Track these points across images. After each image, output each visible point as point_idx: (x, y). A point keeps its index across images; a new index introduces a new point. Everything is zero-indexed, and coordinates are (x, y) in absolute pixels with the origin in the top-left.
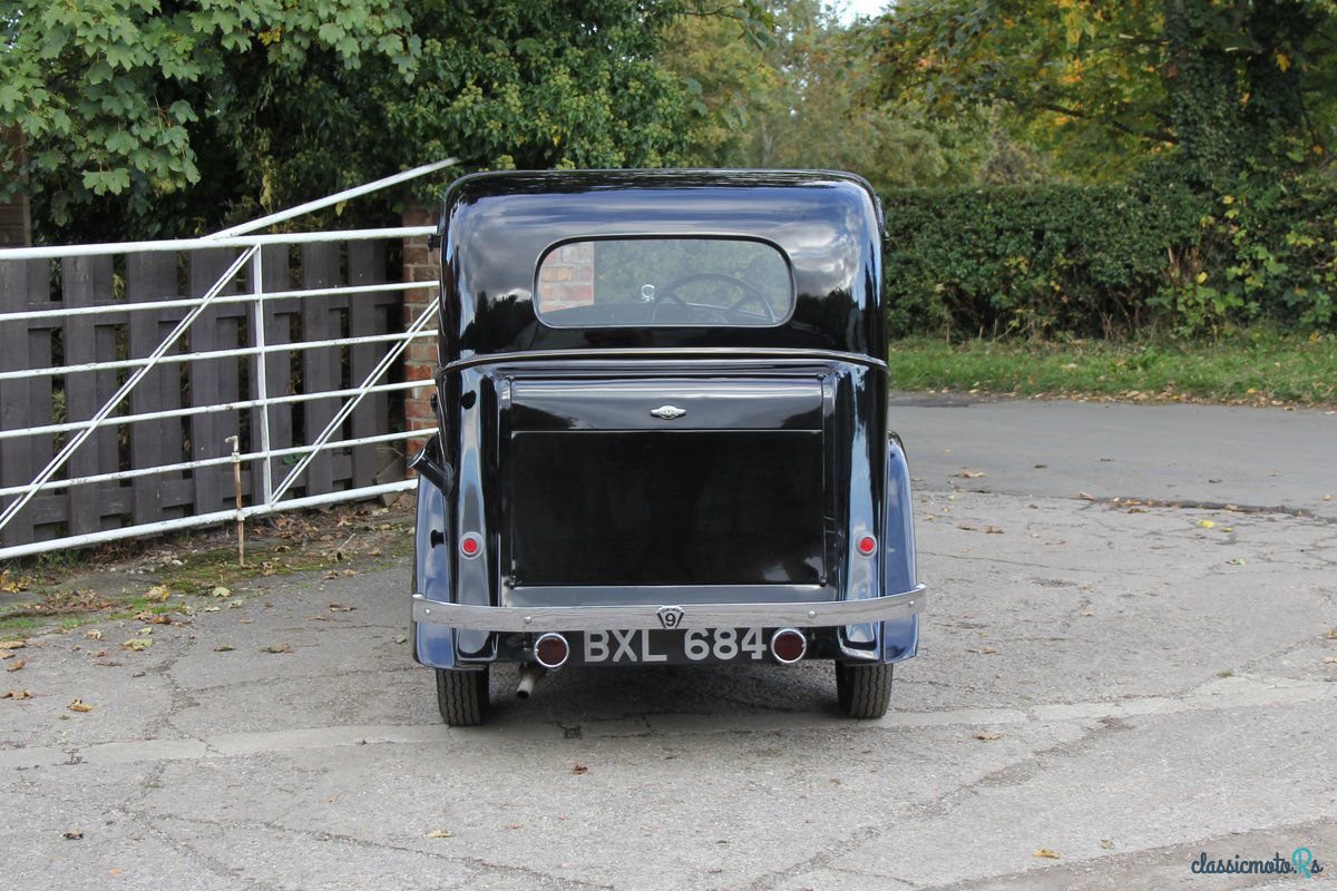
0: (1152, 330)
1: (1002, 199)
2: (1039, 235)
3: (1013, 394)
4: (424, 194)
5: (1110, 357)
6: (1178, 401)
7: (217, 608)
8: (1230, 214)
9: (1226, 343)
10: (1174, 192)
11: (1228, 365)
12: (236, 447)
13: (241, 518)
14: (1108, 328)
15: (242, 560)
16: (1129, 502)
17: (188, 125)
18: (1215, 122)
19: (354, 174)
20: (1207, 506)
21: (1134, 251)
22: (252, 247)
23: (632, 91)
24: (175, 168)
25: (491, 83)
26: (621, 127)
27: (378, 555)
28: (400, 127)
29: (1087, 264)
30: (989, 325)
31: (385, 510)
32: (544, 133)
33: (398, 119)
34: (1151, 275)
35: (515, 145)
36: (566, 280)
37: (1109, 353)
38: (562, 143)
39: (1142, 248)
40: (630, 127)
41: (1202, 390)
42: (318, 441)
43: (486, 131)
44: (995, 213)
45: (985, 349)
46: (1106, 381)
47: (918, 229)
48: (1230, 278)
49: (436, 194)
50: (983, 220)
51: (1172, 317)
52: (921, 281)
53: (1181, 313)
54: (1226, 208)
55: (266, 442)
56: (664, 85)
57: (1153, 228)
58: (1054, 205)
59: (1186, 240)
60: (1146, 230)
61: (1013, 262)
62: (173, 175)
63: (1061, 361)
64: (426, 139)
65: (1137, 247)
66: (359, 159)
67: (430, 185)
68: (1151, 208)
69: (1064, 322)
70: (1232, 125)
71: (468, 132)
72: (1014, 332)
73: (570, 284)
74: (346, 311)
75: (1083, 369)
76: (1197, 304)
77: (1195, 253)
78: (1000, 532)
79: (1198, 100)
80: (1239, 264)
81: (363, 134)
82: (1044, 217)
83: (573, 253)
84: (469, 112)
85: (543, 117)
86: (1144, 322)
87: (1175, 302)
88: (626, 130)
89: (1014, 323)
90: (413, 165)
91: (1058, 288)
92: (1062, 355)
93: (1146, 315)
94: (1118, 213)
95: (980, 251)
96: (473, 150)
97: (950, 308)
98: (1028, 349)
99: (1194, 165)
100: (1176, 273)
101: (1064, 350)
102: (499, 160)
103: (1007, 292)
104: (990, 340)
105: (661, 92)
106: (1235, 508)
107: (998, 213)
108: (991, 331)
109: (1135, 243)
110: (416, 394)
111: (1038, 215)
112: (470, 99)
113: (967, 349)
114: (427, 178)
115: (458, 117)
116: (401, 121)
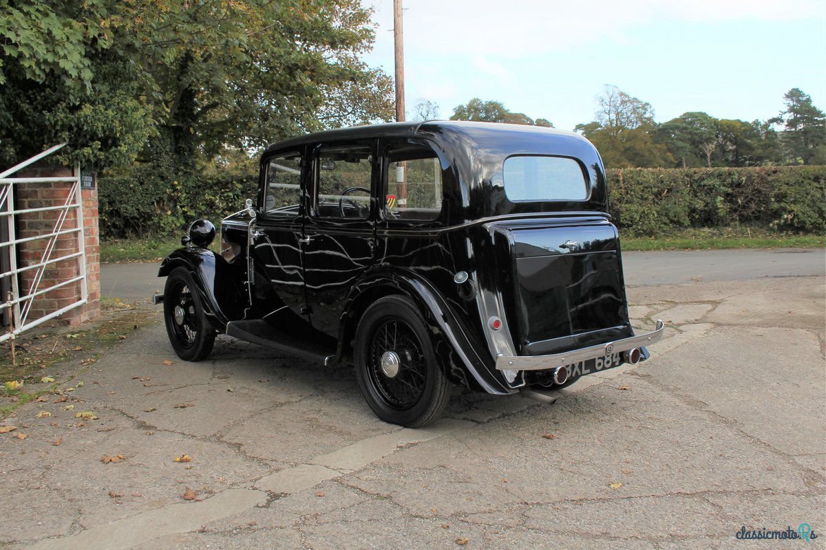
0: (149, 234)
8: (178, 188)
10: (154, 180)
14: (129, 235)
15: (14, 361)
22: (9, 185)
29: (119, 209)
34: (148, 213)
48: (180, 213)
51: (158, 229)
53: (162, 227)
54: (175, 186)
57: (147, 194)
59: (161, 199)
60: (144, 195)
65: (141, 202)
68: (145, 186)
70: (173, 154)
73: (92, 208)
76: (169, 223)
77: (165, 203)
80: (184, 208)
83: (93, 193)
86: (145, 231)
87: (159, 223)
93: (146, 228)
94: (131, 189)
99: (160, 170)
100: (158, 212)
109: (139, 200)
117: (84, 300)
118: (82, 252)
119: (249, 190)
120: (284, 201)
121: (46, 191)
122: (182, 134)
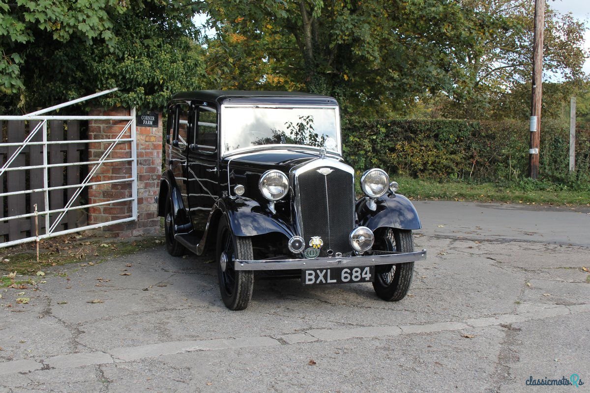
4: (105, 103)
7: (45, 282)
12: (36, 209)
13: (38, 240)
15: (38, 259)
17: (19, 64)
19: (74, 93)
22: (43, 121)
24: (13, 83)
25: (135, 57)
27: (97, 255)
28: (98, 73)
31: (81, 236)
32: (157, 78)
35: (144, 83)
36: (153, 141)
38: (163, 83)
40: (186, 78)
42: (66, 206)
43: (135, 76)
49: (111, 102)
55: (47, 207)
56: (198, 62)
62: (12, 86)
64: (108, 78)
66: (75, 87)
67: (108, 99)
71: (127, 76)
73: (155, 143)
74: (66, 152)
81: (78, 76)
83: (156, 130)
84: (129, 67)
85: (158, 72)
90: (102, 90)
96: (127, 84)
102: (138, 89)
105: (198, 65)
110: (94, 187)
112: (129, 62)
114: (106, 96)
115: (124, 69)
116: (99, 70)
117: (134, 217)
118: (134, 177)
119: (392, 134)
120: (421, 146)
121: (107, 127)
122: (338, 80)
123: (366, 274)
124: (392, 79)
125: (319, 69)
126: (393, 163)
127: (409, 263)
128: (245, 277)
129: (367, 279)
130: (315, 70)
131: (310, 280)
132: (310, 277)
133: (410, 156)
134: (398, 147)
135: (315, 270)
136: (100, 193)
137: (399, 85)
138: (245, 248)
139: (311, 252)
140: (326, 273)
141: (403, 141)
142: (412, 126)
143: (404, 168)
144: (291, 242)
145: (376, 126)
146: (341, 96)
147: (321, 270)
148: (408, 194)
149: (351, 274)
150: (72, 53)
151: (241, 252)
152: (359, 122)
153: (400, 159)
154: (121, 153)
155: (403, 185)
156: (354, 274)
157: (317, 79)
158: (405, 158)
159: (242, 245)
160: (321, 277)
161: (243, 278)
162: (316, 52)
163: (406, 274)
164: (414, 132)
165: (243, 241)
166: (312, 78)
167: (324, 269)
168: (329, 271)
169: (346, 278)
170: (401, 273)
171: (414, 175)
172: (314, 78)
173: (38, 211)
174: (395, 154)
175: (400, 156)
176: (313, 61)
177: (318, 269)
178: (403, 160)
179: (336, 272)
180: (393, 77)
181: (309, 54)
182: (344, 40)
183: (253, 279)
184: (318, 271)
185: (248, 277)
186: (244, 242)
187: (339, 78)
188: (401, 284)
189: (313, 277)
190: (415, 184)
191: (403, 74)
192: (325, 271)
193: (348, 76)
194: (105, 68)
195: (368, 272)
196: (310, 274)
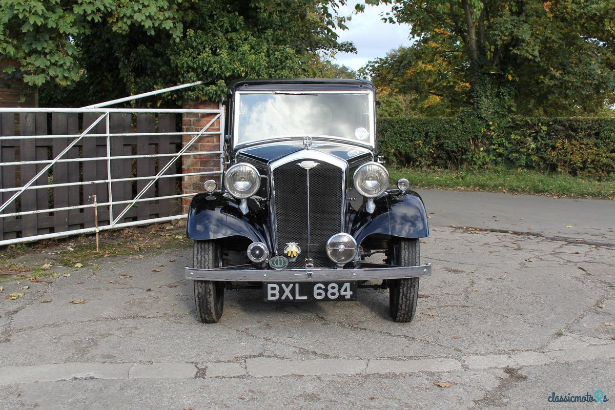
0: (464, 166)
1: (414, 121)
2: (427, 134)
3: (418, 187)
4: (187, 96)
5: (450, 175)
6: (475, 190)
8: (492, 128)
9: (489, 172)
10: (473, 120)
11: (491, 179)
12: (95, 200)
13: (97, 231)
14: (449, 166)
15: (97, 249)
16: (470, 229)
17: (73, 56)
18: (487, 97)
20: (501, 231)
21: (459, 139)
22: (105, 113)
23: (276, 56)
24: (66, 75)
25: (216, 50)
26: (272, 71)
28: (177, 66)
29: (443, 143)
30: (409, 163)
31: (172, 227)
32: (238, 71)
33: (175, 63)
34: (464, 148)
35: (225, 76)
37: (449, 174)
38: (246, 76)
39: (461, 138)
40: (275, 71)
41: (483, 187)
42: (135, 198)
43: (213, 68)
44: (412, 126)
45: (408, 171)
46: (450, 183)
47: (386, 131)
48: (491, 150)
50: (408, 129)
51: (472, 162)
52: (386, 148)
53: (474, 161)
54: (490, 126)
55: (110, 198)
56: (290, 55)
57: (465, 132)
58: (432, 124)
59: (476, 136)
60: (463, 133)
61: (418, 142)
62: (66, 78)
63: (433, 176)
64: (188, 72)
65: (460, 138)
67: (190, 92)
68: (465, 125)
69: (434, 163)
70: (493, 98)
71: (205, 69)
72: (417, 166)
74: (157, 145)
75: (441, 179)
76: (480, 158)
77: (479, 141)
78: (425, 243)
79: (481, 89)
80: (494, 145)
81: (163, 70)
82: (428, 127)
84: (205, 60)
85: (237, 64)
86: (462, 163)
87: (472, 157)
88: (274, 72)
89: (418, 163)
90: (183, 83)
91: (432, 152)
92: (434, 174)
93: (462, 161)
94: (454, 127)
95: (407, 139)
96: (209, 78)
97: (396, 157)
98: (422, 172)
99: (479, 111)
100: (473, 148)
101: (434, 172)
102: (219, 82)
103: (416, 153)
104: (409, 169)
106: (512, 232)
107: (413, 126)
108: (409, 166)
109: (459, 137)
110: (186, 179)
111: (426, 127)
112: (206, 54)
113: (401, 171)
114: (189, 89)
115: (201, 62)
116: (177, 63)
118: (222, 170)
119: (553, 132)
120: (581, 144)
121: (196, 120)
122: (504, 81)
123: (345, 290)
124: (553, 77)
125: (483, 70)
126: (552, 161)
127: (411, 279)
128: (201, 287)
129: (348, 297)
130: (480, 71)
131: (273, 295)
132: (273, 292)
133: (569, 154)
134: (558, 145)
135: (279, 284)
136: (190, 186)
137: (561, 83)
138: (203, 254)
139: (277, 261)
140: (294, 288)
141: (563, 139)
142: (573, 125)
143: (563, 166)
144: (251, 248)
145: (538, 124)
146: (505, 96)
147: (287, 284)
148: (562, 191)
149: (326, 290)
150: (160, 48)
151: (197, 258)
152: (521, 121)
153: (560, 157)
154: (208, 146)
155: (559, 182)
156: (330, 291)
157: (481, 80)
158: (565, 156)
159: (200, 250)
160: (287, 292)
161: (199, 288)
162: (481, 54)
163: (407, 292)
164: (575, 130)
165: (201, 244)
166: (477, 78)
167: (291, 283)
168: (297, 285)
169: (319, 294)
170: (401, 290)
171: (573, 173)
172: (478, 79)
173: (98, 202)
174: (555, 152)
175: (560, 154)
176: (478, 63)
177: (283, 283)
178: (563, 158)
179: (307, 287)
180: (555, 75)
181: (474, 56)
182: (504, 40)
183: (212, 290)
184: (283, 285)
185: (205, 287)
186: (203, 246)
187: (504, 78)
188: (402, 304)
189: (276, 292)
190: (571, 181)
191: (566, 72)
192: (291, 285)
193: (512, 76)
194: (183, 61)
195: (348, 289)
196: (273, 289)
